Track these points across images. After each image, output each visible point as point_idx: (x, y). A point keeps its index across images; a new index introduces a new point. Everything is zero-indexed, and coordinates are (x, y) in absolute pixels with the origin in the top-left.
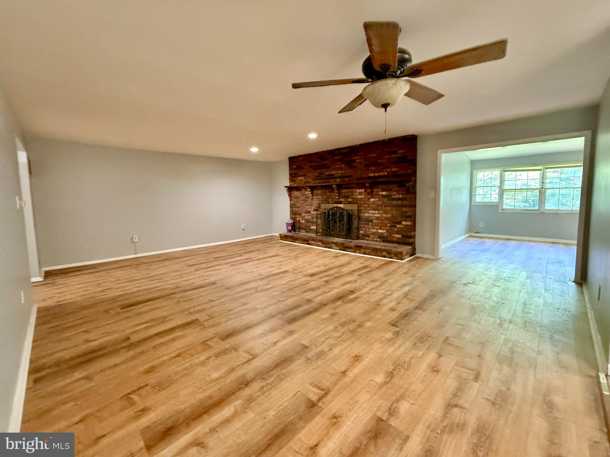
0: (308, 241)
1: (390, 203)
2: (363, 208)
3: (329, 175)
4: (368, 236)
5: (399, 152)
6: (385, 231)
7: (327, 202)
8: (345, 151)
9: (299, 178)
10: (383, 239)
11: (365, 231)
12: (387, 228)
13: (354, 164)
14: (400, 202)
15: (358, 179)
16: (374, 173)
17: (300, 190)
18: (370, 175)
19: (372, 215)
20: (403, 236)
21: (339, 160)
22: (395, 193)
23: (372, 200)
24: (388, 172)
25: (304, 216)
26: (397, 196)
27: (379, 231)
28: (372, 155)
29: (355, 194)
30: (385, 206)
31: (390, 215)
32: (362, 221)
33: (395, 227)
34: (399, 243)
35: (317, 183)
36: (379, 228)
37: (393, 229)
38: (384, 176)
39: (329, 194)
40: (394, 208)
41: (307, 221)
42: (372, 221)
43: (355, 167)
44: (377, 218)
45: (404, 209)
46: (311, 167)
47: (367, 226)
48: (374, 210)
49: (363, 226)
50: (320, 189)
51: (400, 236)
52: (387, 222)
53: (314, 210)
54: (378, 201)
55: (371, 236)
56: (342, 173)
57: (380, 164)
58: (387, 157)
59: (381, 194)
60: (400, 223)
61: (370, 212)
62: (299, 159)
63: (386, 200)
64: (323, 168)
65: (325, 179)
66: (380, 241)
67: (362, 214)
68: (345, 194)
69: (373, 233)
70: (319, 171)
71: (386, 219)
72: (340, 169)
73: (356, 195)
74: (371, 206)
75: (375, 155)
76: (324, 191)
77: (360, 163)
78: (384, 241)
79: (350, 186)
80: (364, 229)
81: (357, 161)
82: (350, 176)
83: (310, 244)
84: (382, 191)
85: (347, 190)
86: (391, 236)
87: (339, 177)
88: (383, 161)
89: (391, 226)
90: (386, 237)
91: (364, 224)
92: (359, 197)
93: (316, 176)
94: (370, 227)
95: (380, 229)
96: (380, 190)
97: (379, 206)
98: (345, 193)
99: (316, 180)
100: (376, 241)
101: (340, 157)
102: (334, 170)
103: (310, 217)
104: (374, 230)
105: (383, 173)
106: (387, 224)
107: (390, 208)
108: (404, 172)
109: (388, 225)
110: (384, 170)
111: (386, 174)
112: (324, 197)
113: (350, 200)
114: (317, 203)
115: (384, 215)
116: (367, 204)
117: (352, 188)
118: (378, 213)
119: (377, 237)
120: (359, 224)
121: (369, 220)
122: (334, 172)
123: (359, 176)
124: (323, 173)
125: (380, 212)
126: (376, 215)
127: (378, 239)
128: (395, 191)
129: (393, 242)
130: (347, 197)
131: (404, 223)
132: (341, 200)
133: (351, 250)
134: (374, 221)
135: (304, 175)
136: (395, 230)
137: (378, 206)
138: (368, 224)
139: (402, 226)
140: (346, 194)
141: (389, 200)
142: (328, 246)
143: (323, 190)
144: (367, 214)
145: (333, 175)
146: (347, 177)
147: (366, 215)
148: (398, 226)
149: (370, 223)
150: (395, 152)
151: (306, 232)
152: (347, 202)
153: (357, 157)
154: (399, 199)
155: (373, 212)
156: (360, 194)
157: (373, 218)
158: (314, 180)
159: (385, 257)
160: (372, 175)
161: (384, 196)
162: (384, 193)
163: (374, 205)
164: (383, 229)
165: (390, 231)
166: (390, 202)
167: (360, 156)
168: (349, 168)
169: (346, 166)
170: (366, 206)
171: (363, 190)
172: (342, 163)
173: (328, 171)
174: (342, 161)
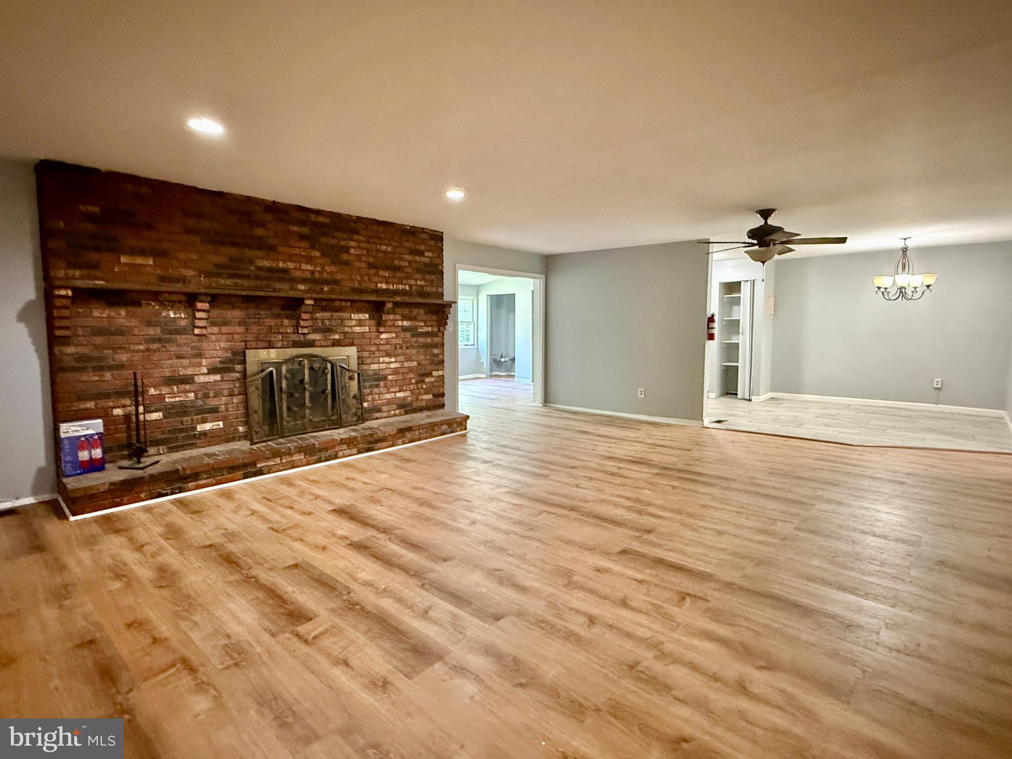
0: (254, 464)
1: (415, 342)
2: (366, 354)
3: (270, 270)
4: (380, 410)
5: (426, 254)
6: (408, 393)
7: (266, 344)
8: (321, 219)
9: (124, 259)
10: (406, 408)
11: (373, 400)
12: (412, 387)
13: (345, 257)
14: (429, 340)
15: (354, 290)
16: (387, 283)
17: (138, 304)
18: (379, 285)
19: (384, 366)
20: (434, 395)
21: (302, 237)
22: (422, 324)
23: (383, 336)
24: (410, 286)
25: (161, 397)
26: (425, 329)
27: (399, 395)
28: (384, 248)
29: (347, 323)
30: (407, 348)
31: (415, 363)
32: (364, 380)
33: (423, 382)
34: (428, 408)
35: (227, 287)
36: (398, 390)
37: (419, 386)
38: (403, 293)
39: (272, 322)
40: (421, 350)
41: (182, 410)
42: (385, 378)
43: (347, 263)
44: (395, 372)
45: (436, 351)
46: (189, 231)
47: (376, 390)
48: (388, 355)
49: (368, 391)
50: (240, 308)
51: (430, 396)
52: (412, 377)
53: (212, 371)
54: (396, 338)
55: (385, 408)
56: (313, 272)
57: (398, 269)
58: (409, 257)
59: (400, 324)
60: (430, 374)
61: (381, 360)
62: (129, 187)
63: (408, 335)
64: (249, 247)
65: (258, 278)
66: (401, 415)
67: (365, 367)
68: (323, 323)
69: (389, 402)
70: (233, 251)
71: (410, 370)
72: (310, 260)
73: (351, 327)
74: (381, 347)
75: (389, 249)
76: (252, 311)
77: (358, 256)
78: (406, 413)
79: (337, 303)
80: (370, 398)
81: (352, 251)
82: (336, 282)
83: (260, 473)
84: (402, 320)
85: (327, 315)
86: (417, 399)
87: (305, 281)
88: (402, 263)
89: (417, 383)
90: (410, 404)
91: (371, 387)
92: (358, 329)
93: (217, 266)
94: (383, 390)
95: (400, 391)
96: (398, 317)
97: (398, 346)
98: (323, 320)
99: (218, 275)
100: (395, 415)
101: (305, 230)
102: (290, 258)
103: (192, 394)
104: (388, 396)
105: (403, 287)
106: (411, 379)
107: (414, 351)
108: (434, 289)
109: (413, 381)
110: (405, 282)
111: (407, 288)
112: (255, 329)
113: (337, 337)
114: (226, 350)
115: (406, 364)
116: (375, 344)
117: (339, 310)
118: (396, 362)
119: (395, 407)
120: (359, 389)
121: (379, 378)
122: (291, 265)
123: (356, 285)
124: (251, 261)
125: (399, 359)
126: (392, 366)
127: (397, 411)
128: (420, 321)
129: (421, 409)
130: (329, 330)
131: (435, 373)
132: (312, 337)
133: (385, 444)
134: (390, 377)
135: (159, 254)
136: (424, 387)
137: (396, 347)
138: (378, 386)
139: (432, 379)
140: (327, 322)
141: (413, 336)
142: (324, 455)
143: (247, 308)
144: (376, 365)
145: (285, 271)
146: (326, 282)
147: (375, 367)
148: (427, 380)
149: (382, 383)
150: (421, 254)
151: (172, 450)
152: (330, 343)
153: (352, 244)
154: (427, 334)
155: (387, 359)
156: (360, 323)
157: (388, 372)
158: (208, 275)
159: (444, 434)
160: (384, 286)
161: (405, 329)
162: (405, 323)
163: (389, 346)
164: (406, 390)
165: (417, 391)
166: (414, 339)
167: (358, 241)
168: (333, 263)
169: (324, 255)
170: (373, 348)
171: (367, 316)
172: (313, 247)
173: (267, 258)
174: (312, 241)
